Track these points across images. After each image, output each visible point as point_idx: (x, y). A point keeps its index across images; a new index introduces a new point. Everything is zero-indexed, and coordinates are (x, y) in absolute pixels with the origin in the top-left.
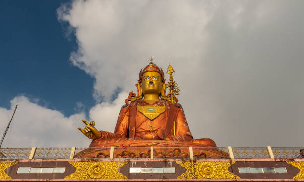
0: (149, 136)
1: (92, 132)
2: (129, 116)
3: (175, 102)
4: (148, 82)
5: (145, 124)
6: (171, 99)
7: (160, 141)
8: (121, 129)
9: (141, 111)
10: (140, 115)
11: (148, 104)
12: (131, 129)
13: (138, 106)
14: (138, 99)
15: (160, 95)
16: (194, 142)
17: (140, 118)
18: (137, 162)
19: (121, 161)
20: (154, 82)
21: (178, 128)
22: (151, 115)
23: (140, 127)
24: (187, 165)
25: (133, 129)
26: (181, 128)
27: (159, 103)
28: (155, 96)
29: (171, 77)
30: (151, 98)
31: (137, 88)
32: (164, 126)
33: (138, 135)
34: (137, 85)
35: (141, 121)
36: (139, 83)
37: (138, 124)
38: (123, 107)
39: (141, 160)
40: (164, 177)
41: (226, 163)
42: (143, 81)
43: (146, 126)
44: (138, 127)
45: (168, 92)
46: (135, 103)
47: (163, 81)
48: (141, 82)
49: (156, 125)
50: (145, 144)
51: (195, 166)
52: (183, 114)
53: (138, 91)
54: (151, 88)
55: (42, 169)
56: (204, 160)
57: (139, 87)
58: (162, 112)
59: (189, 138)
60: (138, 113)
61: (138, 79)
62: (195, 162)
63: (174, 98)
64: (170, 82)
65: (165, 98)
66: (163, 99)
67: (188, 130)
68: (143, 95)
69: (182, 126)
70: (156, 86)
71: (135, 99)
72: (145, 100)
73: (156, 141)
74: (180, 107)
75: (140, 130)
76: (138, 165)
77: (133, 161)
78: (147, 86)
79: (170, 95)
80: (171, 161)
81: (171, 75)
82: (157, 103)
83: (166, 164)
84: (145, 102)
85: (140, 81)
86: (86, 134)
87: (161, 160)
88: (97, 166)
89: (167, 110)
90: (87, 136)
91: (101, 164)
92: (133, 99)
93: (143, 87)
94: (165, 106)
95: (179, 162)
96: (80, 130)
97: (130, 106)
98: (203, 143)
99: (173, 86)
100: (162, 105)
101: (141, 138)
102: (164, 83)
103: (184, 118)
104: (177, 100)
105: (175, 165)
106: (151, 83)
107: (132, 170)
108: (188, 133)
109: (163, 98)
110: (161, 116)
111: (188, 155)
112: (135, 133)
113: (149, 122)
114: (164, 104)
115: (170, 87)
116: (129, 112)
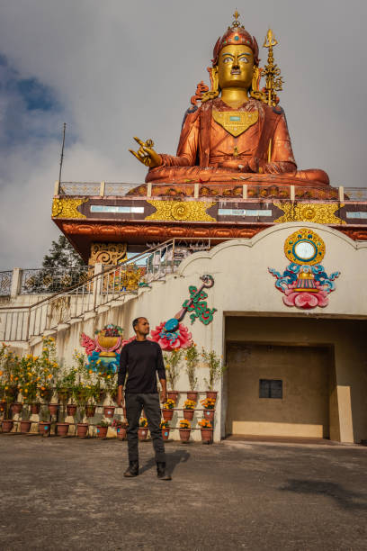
0: (232, 163)
1: (150, 156)
2: (200, 129)
3: (274, 105)
4: (230, 66)
5: (225, 143)
6: (267, 99)
7: (252, 175)
8: (188, 150)
9: (219, 121)
10: (218, 128)
11: (230, 109)
12: (204, 151)
13: (213, 112)
14: (212, 97)
15: (249, 89)
16: (298, 176)
17: (218, 132)
18: (227, 204)
19: (208, 202)
20: (241, 66)
21: (275, 150)
22: (235, 128)
23: (218, 149)
24: (286, 207)
25: (207, 151)
26: (280, 150)
27: (247, 107)
28: (242, 92)
29: (271, 56)
30: (234, 96)
31: (211, 75)
32: (254, 147)
33: (214, 160)
34: (210, 70)
35: (218, 138)
36: (214, 66)
37: (214, 144)
38: (189, 111)
39: (232, 200)
40: (259, 221)
41: (333, 206)
42: (221, 62)
43: (226, 146)
44: (214, 148)
45: (263, 83)
46: (208, 106)
47: (256, 62)
48: (217, 64)
49: (241, 145)
50: (229, 178)
51: (296, 209)
52: (285, 126)
53: (212, 81)
54: (235, 78)
55: (117, 208)
56: (307, 202)
57: (213, 73)
58: (252, 123)
59: (291, 166)
60: (213, 124)
61: (213, 58)
62: (295, 204)
63: (272, 96)
64: (267, 64)
65: (257, 97)
66: (254, 98)
67: (291, 154)
68: (220, 89)
69: (283, 146)
70: (243, 74)
71: (207, 98)
72: (224, 100)
73: (246, 174)
74: (280, 113)
75: (218, 153)
76: (229, 206)
77: (223, 201)
78: (229, 74)
79: (266, 90)
80: (268, 202)
81: (270, 50)
82: (244, 106)
83: (261, 206)
84: (224, 105)
85: (216, 62)
86: (141, 159)
87: (255, 201)
88: (180, 206)
89: (260, 119)
90: (142, 162)
91: (185, 204)
92: (205, 98)
93: (221, 74)
94: (256, 113)
95: (277, 203)
96: (131, 152)
97: (201, 111)
98: (310, 176)
99: (272, 74)
100: (252, 110)
101: (220, 166)
102: (257, 65)
103: (287, 133)
104: (277, 101)
105: (272, 207)
106: (236, 67)
107: (222, 212)
108: (290, 159)
109: (253, 95)
110: (250, 130)
111: (288, 196)
112: (210, 156)
113: (231, 141)
114: (256, 108)
115: (268, 75)
116: (200, 121)
